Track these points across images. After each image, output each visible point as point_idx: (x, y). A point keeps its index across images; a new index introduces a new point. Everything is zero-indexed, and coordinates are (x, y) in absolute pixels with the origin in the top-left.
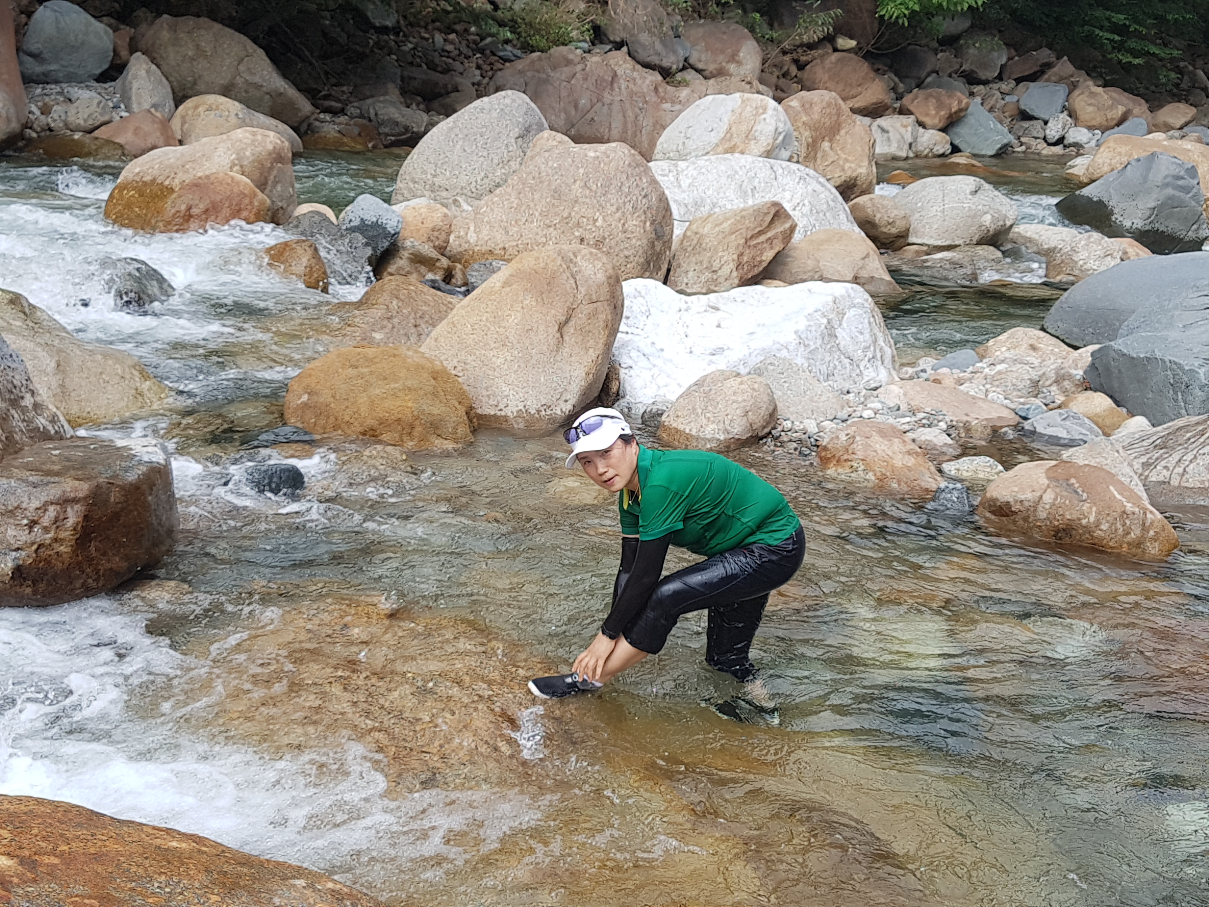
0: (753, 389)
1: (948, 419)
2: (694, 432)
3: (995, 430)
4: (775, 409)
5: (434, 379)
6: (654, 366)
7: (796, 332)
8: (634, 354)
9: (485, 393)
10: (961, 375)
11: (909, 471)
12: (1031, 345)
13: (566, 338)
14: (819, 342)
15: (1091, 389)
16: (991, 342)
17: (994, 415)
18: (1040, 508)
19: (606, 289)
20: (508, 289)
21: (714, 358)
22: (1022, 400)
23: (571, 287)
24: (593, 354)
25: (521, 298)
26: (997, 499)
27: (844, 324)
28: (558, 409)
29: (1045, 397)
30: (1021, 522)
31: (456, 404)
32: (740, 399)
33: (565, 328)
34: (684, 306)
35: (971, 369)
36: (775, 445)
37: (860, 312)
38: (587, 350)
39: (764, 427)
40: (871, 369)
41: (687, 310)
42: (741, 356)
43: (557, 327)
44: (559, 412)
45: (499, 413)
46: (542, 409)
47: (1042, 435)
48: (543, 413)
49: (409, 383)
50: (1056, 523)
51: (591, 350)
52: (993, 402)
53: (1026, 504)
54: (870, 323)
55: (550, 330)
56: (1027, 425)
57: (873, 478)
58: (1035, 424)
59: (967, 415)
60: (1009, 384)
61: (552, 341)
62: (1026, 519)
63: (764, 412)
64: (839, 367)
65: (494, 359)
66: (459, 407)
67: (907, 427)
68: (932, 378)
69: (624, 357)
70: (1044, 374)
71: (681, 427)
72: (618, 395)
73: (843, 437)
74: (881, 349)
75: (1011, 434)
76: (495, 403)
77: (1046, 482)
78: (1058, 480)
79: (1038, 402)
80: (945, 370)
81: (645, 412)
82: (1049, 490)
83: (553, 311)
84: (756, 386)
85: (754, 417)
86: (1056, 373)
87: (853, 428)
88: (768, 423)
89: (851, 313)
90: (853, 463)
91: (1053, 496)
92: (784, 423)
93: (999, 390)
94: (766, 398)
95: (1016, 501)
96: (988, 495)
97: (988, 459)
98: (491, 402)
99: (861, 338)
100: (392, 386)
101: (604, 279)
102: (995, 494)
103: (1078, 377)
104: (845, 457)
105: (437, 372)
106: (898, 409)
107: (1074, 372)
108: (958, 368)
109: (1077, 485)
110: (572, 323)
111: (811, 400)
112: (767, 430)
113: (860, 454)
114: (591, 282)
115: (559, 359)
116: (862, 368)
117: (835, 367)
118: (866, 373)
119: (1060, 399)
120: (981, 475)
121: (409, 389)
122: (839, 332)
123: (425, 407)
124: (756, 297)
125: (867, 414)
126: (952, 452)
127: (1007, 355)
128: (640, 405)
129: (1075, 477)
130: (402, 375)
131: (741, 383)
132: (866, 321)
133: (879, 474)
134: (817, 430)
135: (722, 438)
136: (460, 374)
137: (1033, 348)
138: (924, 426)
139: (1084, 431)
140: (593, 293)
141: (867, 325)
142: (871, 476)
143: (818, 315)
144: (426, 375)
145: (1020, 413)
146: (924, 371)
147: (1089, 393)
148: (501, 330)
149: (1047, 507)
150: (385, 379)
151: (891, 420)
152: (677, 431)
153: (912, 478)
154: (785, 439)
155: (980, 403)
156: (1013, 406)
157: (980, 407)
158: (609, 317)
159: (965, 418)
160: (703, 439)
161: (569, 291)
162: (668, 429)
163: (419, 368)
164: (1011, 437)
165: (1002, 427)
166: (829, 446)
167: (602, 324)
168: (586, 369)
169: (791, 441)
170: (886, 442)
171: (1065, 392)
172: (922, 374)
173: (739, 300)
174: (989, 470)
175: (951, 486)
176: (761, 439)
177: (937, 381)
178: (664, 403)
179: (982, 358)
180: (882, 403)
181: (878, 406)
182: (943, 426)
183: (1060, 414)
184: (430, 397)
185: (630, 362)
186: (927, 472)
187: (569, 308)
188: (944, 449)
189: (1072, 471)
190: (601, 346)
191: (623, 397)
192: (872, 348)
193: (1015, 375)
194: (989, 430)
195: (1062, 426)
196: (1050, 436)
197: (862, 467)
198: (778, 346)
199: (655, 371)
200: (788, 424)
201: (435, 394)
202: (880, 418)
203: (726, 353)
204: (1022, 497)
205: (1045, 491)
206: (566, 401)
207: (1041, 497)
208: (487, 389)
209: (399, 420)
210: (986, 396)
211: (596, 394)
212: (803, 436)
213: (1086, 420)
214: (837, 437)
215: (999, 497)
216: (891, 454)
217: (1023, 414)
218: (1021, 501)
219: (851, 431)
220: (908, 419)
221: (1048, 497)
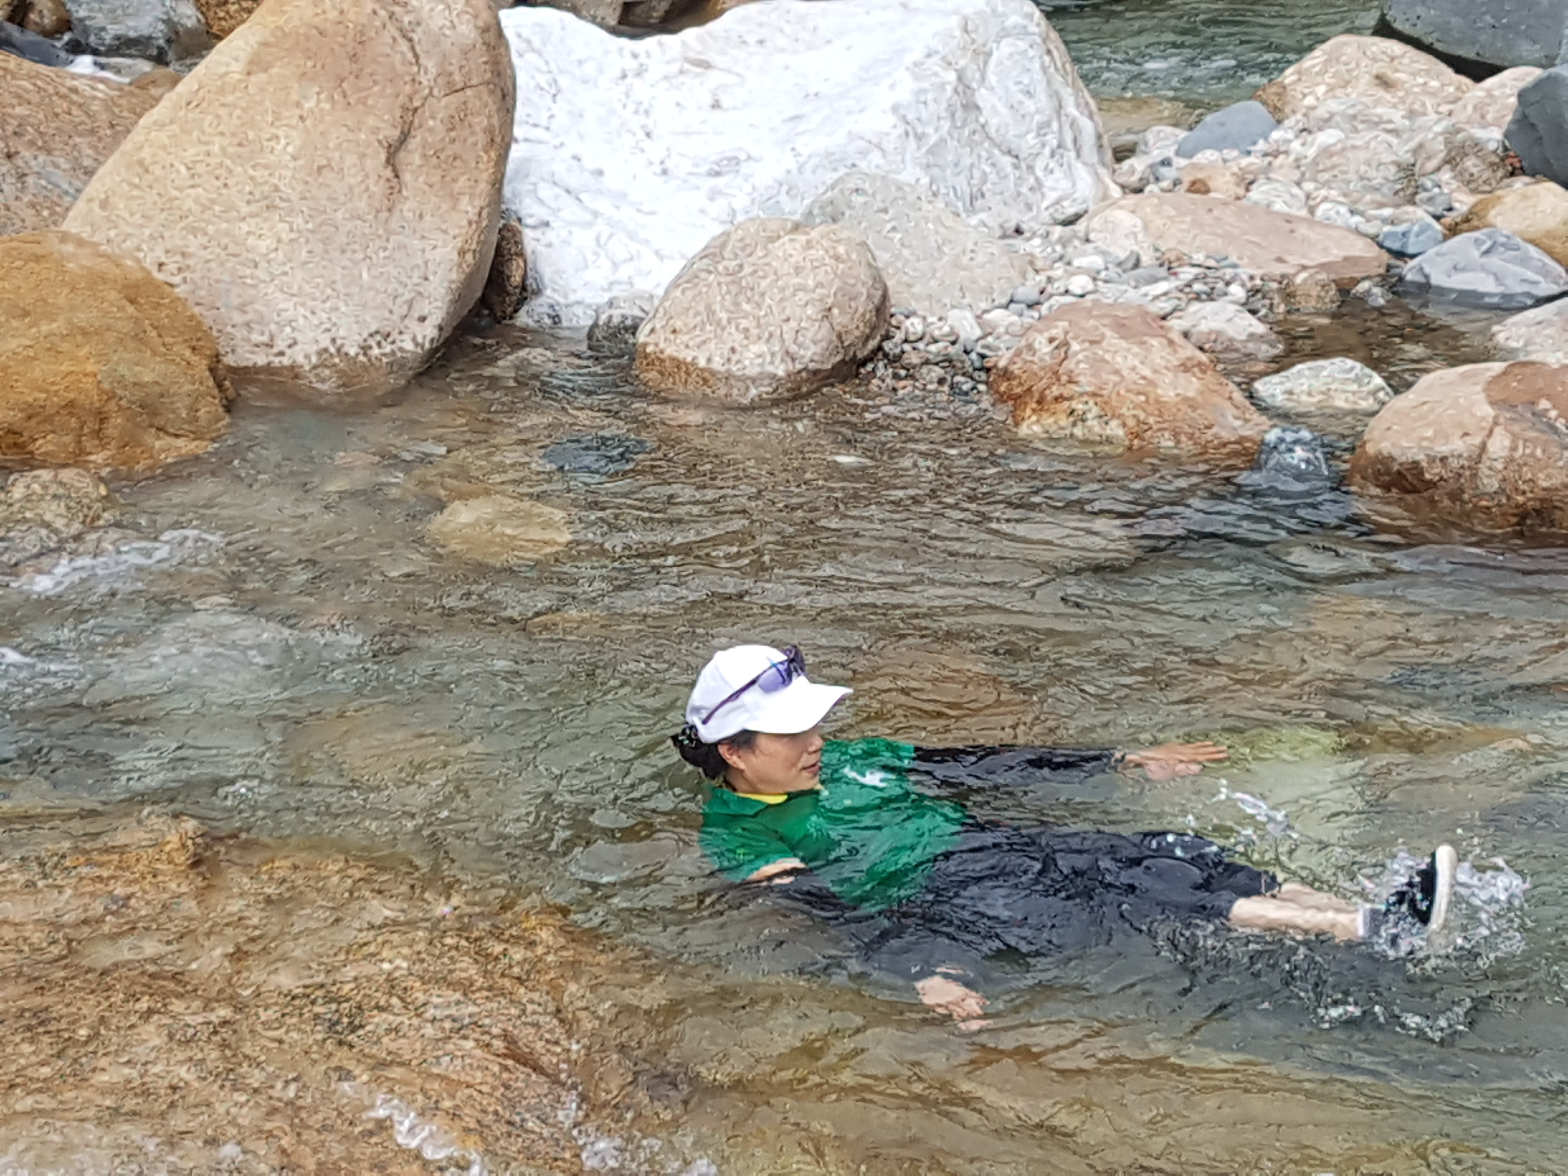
0: (837, 258)
1: (1244, 273)
2: (717, 364)
3: (1344, 289)
4: (885, 297)
5: (132, 302)
6: (596, 214)
7: (895, 109)
8: (546, 191)
9: (238, 318)
10: (1245, 161)
11: (1194, 408)
12: (1378, 77)
13: (407, 177)
14: (946, 125)
15: (1523, 171)
16: (1289, 75)
17: (1336, 254)
18: (1483, 469)
19: (480, 58)
20: (262, 77)
21: (719, 182)
22: (1387, 212)
23: (405, 62)
24: (469, 208)
25: (294, 97)
26: (1392, 458)
27: (992, 78)
28: (407, 337)
29: (1430, 200)
30: (1446, 502)
31: (188, 353)
32: (811, 283)
33: (402, 155)
34: (631, 65)
35: (1261, 145)
36: (896, 376)
37: (1022, 45)
38: (455, 198)
39: (868, 338)
40: (1058, 174)
41: (639, 74)
42: (780, 174)
43: (383, 156)
44: (409, 346)
45: (277, 360)
46: (372, 342)
47: (1442, 291)
48: (376, 351)
49: (81, 318)
50: (1520, 499)
51: (465, 200)
52: (1327, 224)
53: (1454, 463)
54: (1044, 69)
55: (369, 163)
56: (1409, 271)
57: (1120, 432)
58: (1427, 270)
59: (1280, 260)
60: (1352, 176)
61: (378, 189)
62: (1455, 496)
63: (863, 306)
64: (993, 177)
65: (251, 241)
66: (194, 359)
67: (1165, 306)
68: (1187, 180)
69: (527, 201)
70: (1421, 146)
71: (687, 355)
72: (524, 288)
73: (1044, 349)
74: (1073, 125)
75: (1379, 297)
76: (265, 339)
77: (1489, 412)
78: (1513, 407)
79: (1420, 214)
80: (1207, 156)
81: (595, 325)
82: (1498, 430)
83: (371, 121)
84: (841, 250)
85: (845, 320)
86: (1447, 142)
87: (1063, 324)
88: (874, 328)
89: (1003, 50)
90: (1075, 404)
91: (1507, 443)
92: (908, 323)
93: (1334, 193)
94: (864, 274)
95: (1432, 460)
96: (1370, 449)
97: (1350, 363)
98: (256, 338)
99: (1030, 105)
100: (45, 328)
101: (474, 35)
102: (1385, 447)
103: (1492, 146)
104: (1055, 391)
105: (136, 286)
106: (1137, 265)
107: (1480, 134)
108: (1235, 146)
109: (1553, 414)
110: (414, 143)
111: (956, 265)
112: (872, 344)
113: (1086, 383)
114: (446, 45)
115: (394, 224)
116: (1039, 173)
117: (984, 179)
118: (1048, 182)
119: (1463, 202)
120: (1340, 402)
121: (84, 333)
122: (982, 97)
123: (122, 369)
124: (788, 29)
125: (1080, 283)
126: (1265, 351)
127: (1333, 106)
128: (578, 310)
129: (1548, 397)
130: (61, 301)
131: (809, 245)
132: (1037, 65)
133: (1131, 423)
134: (978, 333)
135: (781, 373)
136: (176, 280)
137: (1383, 82)
138: (1198, 297)
139: (1530, 275)
140: (454, 68)
141: (1038, 76)
142: (1115, 429)
143: (935, 63)
144: (113, 295)
145: (1388, 244)
146: (1167, 163)
147: (1520, 182)
148: (260, 174)
149: (1499, 466)
150: (26, 314)
151: (1132, 295)
152: (678, 364)
153: (1202, 422)
154: (915, 359)
155: (1302, 230)
156: (1371, 229)
157: (1304, 240)
158: (495, 121)
159: (1278, 269)
160: (739, 379)
161: (401, 68)
162: (656, 361)
163: (97, 279)
164: (1381, 301)
165: (1357, 281)
166: (1015, 369)
167: (481, 139)
168: (459, 243)
169: (927, 362)
170: (1136, 349)
171: (1469, 182)
172: (1164, 171)
173: (752, 39)
174: (1354, 387)
175: (1289, 437)
176: (864, 363)
177: (1199, 187)
178: (632, 300)
179: (1278, 117)
180: (1104, 253)
181: (1097, 261)
182: (1237, 291)
183: (1477, 242)
184: (131, 345)
185: (541, 213)
186: (1228, 404)
187: (405, 109)
188: (1251, 347)
189: (1540, 383)
190: (484, 187)
191: (538, 292)
192: (1055, 126)
193: (1362, 155)
194: (1333, 291)
195: (1483, 269)
196: (1462, 293)
197: (1095, 411)
198: (861, 144)
199: (601, 227)
200: (915, 326)
201: (139, 338)
202: (1109, 293)
203: (744, 168)
204: (1443, 449)
205: (1490, 434)
206: (422, 319)
207: (1483, 447)
208: (242, 309)
209: (71, 404)
210: (1312, 210)
211: (479, 294)
212: (952, 350)
213: (1533, 251)
214: (1030, 347)
215: (1396, 453)
216: (1147, 372)
217: (1396, 246)
218: (1443, 459)
219: (1058, 330)
220: (1162, 287)
221: (1499, 445)
